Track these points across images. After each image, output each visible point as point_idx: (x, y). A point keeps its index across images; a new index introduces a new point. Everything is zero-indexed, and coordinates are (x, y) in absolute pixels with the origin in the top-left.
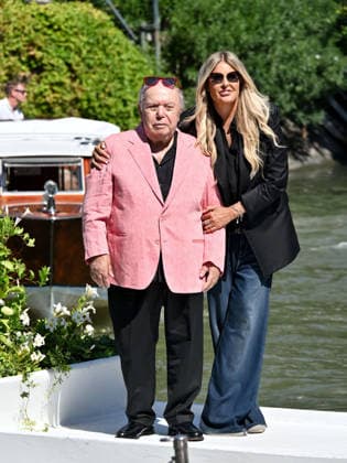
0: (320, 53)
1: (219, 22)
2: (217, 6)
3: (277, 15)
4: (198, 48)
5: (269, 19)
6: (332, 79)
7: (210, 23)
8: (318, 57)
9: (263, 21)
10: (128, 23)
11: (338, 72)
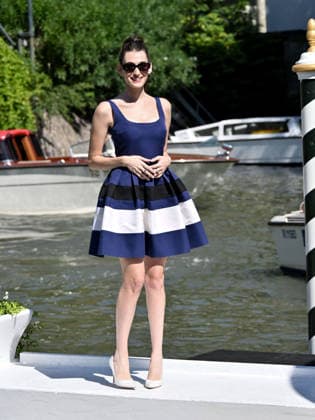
0: (168, 56)
1: (84, 31)
2: (82, 17)
3: (132, 24)
4: (67, 52)
5: (125, 27)
6: (178, 77)
7: (76, 31)
8: (166, 59)
9: (120, 30)
10: (7, 31)
11: (183, 71)
